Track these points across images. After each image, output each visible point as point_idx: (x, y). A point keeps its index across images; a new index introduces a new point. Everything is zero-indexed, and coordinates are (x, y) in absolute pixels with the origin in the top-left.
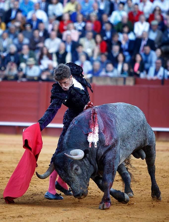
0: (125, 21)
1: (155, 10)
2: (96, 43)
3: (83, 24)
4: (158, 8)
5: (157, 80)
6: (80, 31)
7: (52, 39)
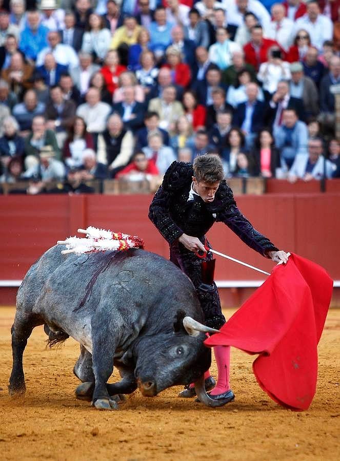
0: (240, 62)
1: (297, 38)
2: (186, 109)
3: (155, 73)
4: (303, 34)
5: (312, 181)
6: (148, 85)
7: (92, 106)
